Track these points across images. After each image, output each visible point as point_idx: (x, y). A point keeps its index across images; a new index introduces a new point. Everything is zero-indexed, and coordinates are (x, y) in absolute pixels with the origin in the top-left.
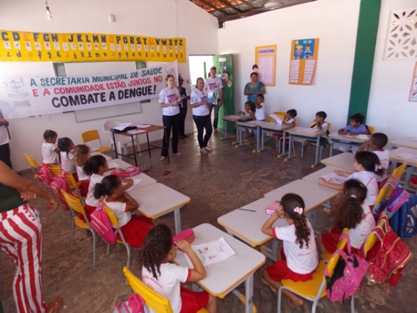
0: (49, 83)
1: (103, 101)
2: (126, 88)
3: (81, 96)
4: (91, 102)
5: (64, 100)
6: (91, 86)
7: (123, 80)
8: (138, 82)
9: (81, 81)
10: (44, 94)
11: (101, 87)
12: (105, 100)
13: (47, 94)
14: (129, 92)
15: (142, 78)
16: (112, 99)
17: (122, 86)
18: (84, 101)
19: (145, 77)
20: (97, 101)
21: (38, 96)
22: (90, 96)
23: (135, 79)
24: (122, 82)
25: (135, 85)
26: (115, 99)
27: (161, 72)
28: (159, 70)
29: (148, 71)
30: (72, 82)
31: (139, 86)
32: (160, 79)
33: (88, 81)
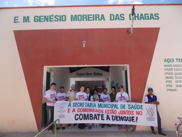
0: (77, 105)
2: (116, 115)
3: (90, 114)
4: (95, 119)
5: (81, 116)
6: (97, 110)
7: (115, 109)
8: (124, 112)
9: (92, 105)
10: (72, 112)
11: (102, 111)
12: (104, 120)
13: (74, 112)
14: (118, 117)
15: (129, 110)
16: (108, 120)
17: (114, 113)
18: (91, 118)
19: (131, 110)
20: (99, 119)
21: (69, 112)
22: (95, 115)
23: (123, 109)
24: (115, 111)
25: (122, 114)
26: (110, 120)
27: (142, 109)
28: (141, 107)
29: (132, 105)
30: (87, 106)
31: (125, 115)
32: (141, 113)
33: (96, 106)
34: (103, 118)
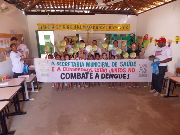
0: (61, 65)
1: (91, 78)
2: (107, 73)
3: (78, 73)
4: (83, 78)
5: (68, 75)
6: (85, 69)
7: (106, 67)
8: (116, 70)
9: (79, 65)
10: (58, 71)
11: (91, 70)
12: (92, 78)
13: (59, 71)
14: (109, 75)
15: (120, 67)
16: (97, 78)
18: (79, 77)
19: (123, 68)
20: (87, 78)
21: (54, 71)
22: (83, 74)
23: (115, 67)
24: (106, 69)
25: (113, 72)
26: (99, 78)
27: (135, 66)
28: (134, 64)
29: (125, 63)
30: (74, 65)
31: (116, 73)
32: (133, 70)
33: (84, 65)
34: (92, 77)
